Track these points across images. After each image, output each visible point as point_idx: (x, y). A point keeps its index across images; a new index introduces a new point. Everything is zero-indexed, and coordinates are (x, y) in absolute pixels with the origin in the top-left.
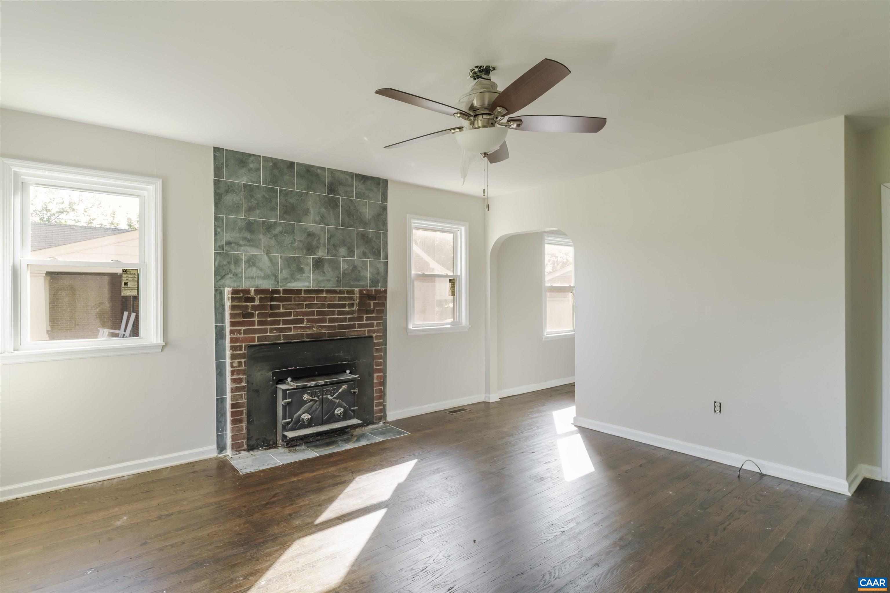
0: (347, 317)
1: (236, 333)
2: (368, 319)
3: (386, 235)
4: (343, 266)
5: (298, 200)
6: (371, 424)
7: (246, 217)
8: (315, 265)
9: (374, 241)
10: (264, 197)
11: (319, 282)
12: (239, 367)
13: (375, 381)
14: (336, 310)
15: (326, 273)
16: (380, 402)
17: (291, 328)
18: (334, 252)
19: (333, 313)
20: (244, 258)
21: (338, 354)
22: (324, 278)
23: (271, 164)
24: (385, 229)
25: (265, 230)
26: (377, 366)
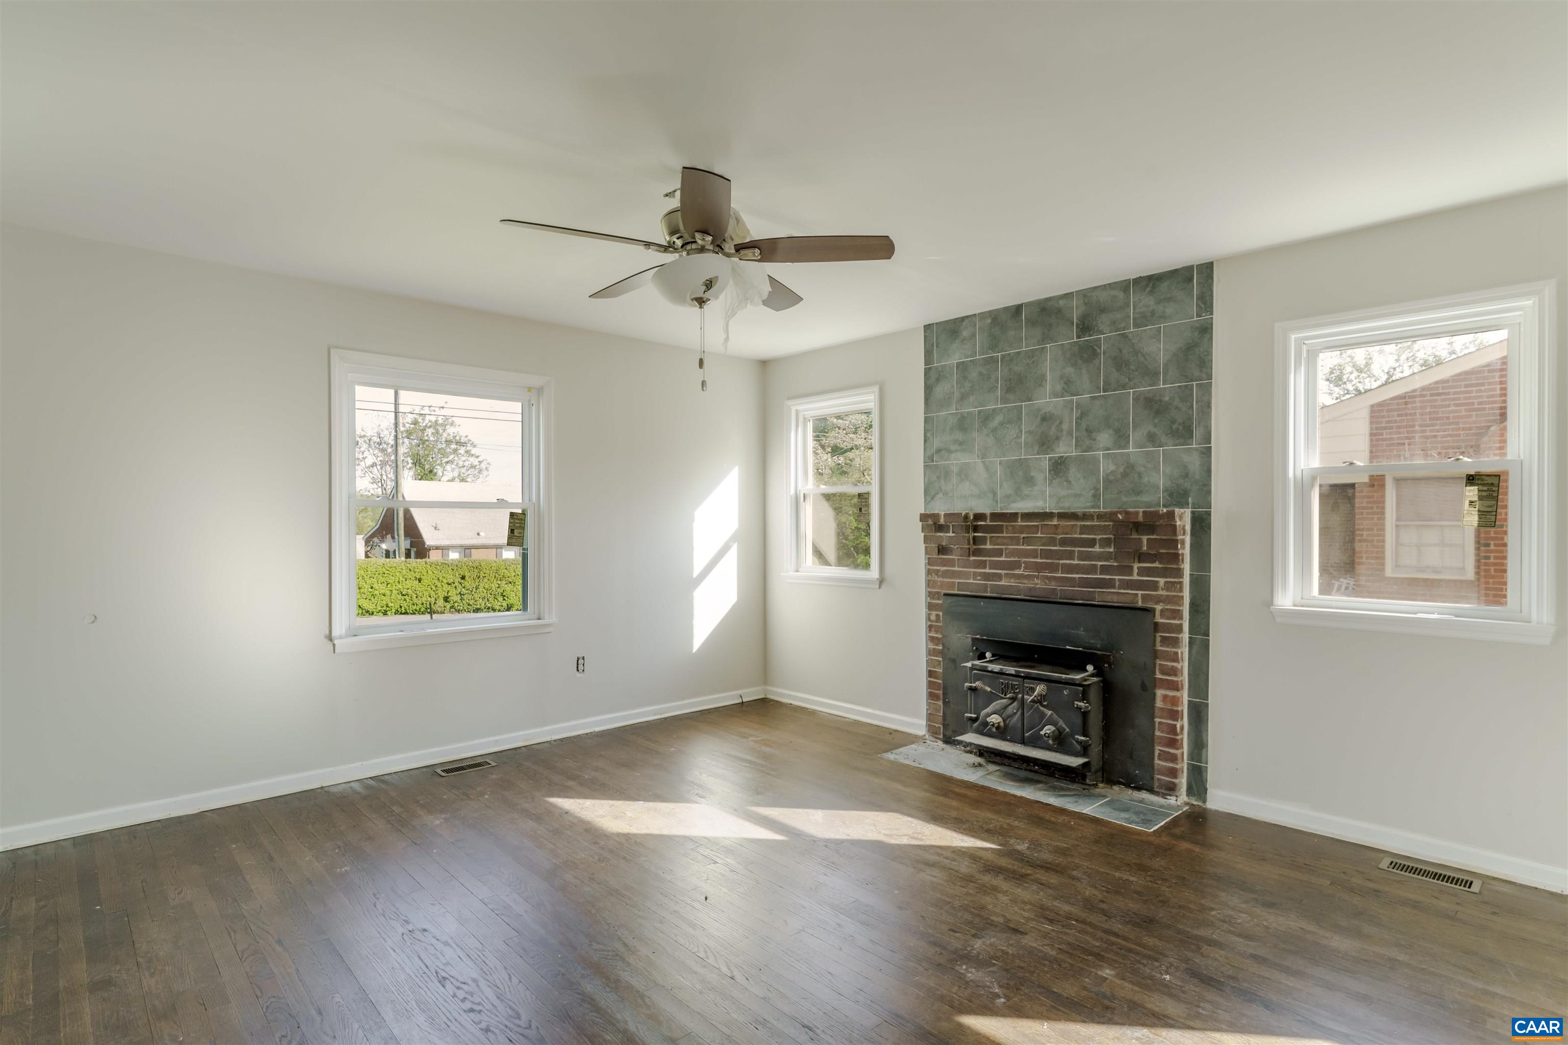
0: (1096, 565)
1: (933, 575)
2: (1142, 571)
3: (1207, 389)
4: (1105, 467)
5: (1028, 364)
6: (1146, 790)
7: (958, 410)
8: (1053, 470)
9: (1177, 408)
10: (980, 374)
11: (1060, 499)
12: (936, 622)
13: (1159, 703)
14: (1077, 549)
15: (1072, 482)
16: (1169, 752)
17: (1000, 574)
18: (1087, 442)
19: (1070, 555)
20: (955, 469)
21: (1075, 632)
22: (1070, 492)
23: (989, 321)
24: (1204, 376)
25: (981, 424)
26: (1163, 673)
